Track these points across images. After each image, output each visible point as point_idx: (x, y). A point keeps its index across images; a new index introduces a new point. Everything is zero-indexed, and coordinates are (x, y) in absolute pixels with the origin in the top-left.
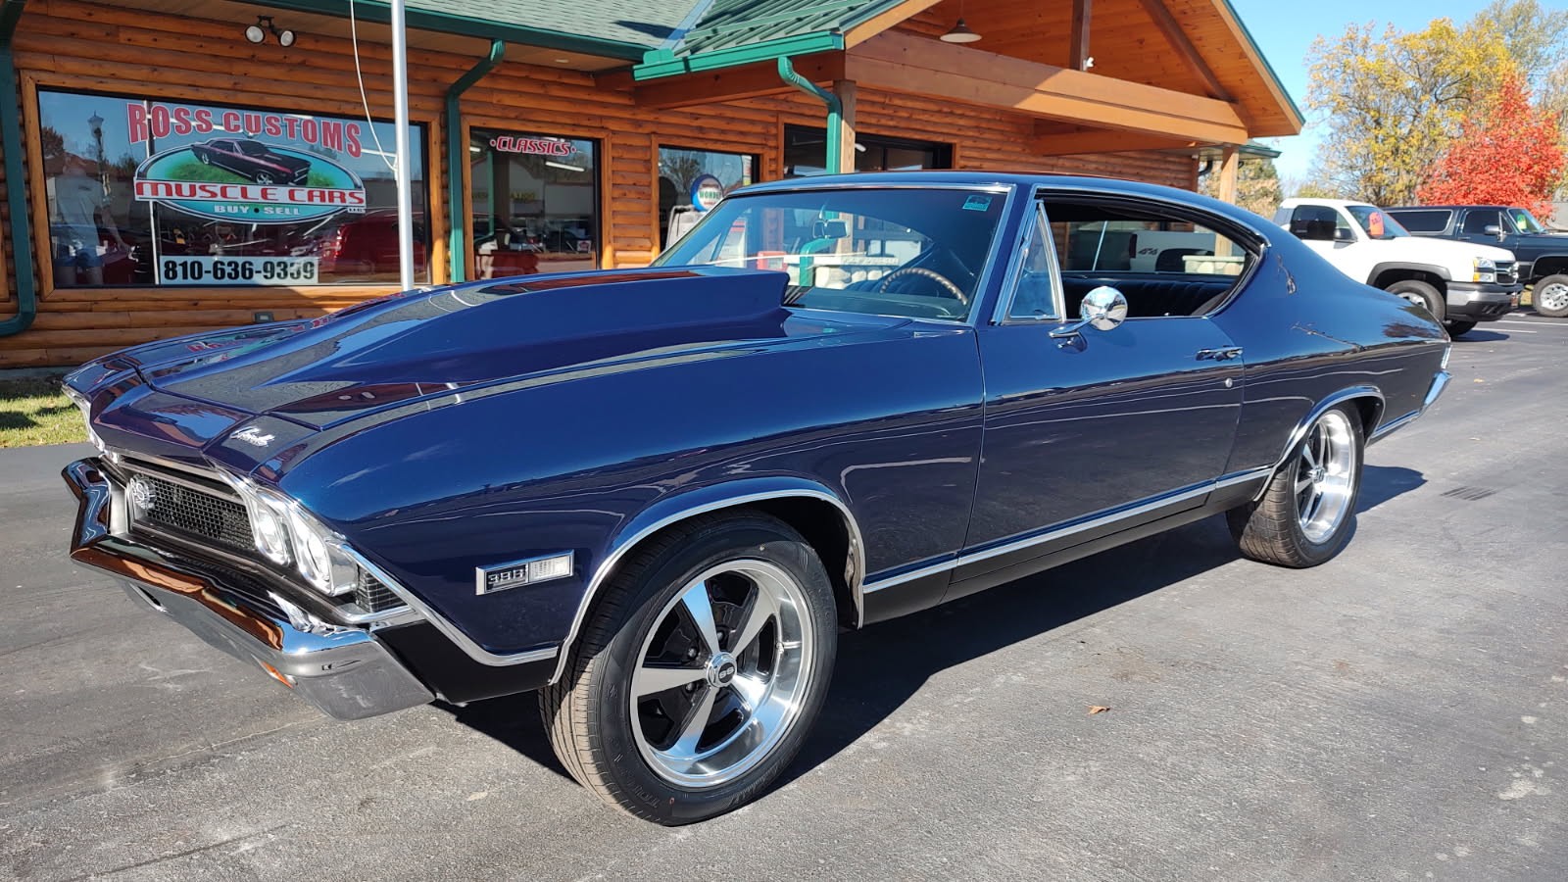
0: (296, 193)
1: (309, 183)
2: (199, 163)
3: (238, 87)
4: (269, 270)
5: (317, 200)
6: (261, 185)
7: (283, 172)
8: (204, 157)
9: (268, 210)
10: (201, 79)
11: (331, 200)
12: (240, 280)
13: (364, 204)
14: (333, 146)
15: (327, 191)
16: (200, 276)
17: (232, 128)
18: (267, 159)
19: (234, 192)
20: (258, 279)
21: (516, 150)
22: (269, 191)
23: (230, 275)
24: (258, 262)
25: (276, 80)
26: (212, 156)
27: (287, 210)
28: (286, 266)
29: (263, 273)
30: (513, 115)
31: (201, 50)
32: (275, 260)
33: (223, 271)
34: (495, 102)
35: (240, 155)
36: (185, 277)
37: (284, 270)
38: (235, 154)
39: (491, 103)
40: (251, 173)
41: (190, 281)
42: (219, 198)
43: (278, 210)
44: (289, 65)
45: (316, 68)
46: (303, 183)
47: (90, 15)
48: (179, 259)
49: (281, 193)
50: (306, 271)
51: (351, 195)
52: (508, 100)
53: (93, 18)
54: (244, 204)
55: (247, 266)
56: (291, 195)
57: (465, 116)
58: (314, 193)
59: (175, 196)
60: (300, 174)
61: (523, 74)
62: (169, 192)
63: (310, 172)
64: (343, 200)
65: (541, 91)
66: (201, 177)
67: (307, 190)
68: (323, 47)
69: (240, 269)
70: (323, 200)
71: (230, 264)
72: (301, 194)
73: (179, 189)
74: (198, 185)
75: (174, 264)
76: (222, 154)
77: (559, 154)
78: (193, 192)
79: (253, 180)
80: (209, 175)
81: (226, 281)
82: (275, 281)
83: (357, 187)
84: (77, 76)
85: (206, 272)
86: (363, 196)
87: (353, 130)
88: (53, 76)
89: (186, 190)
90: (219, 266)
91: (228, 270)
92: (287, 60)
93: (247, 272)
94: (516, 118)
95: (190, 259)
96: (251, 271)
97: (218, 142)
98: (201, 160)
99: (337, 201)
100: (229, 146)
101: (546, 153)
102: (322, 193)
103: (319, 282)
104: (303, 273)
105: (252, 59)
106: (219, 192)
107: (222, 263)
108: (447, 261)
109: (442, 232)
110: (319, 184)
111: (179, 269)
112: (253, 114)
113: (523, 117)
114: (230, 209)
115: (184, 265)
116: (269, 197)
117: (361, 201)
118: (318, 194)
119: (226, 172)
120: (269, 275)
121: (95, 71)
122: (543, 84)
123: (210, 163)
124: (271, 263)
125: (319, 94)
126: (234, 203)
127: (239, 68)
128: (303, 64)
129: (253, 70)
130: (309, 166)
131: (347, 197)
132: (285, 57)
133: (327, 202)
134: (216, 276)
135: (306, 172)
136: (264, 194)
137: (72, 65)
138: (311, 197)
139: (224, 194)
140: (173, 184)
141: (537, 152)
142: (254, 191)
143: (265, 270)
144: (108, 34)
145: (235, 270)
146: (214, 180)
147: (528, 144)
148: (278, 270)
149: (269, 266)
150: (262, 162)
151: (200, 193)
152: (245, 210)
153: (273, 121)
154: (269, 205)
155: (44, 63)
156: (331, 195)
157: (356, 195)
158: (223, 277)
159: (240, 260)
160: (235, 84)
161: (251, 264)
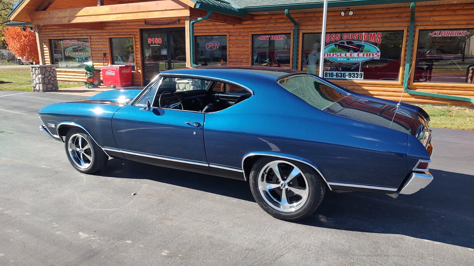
0: (359, 54)
1: (363, 52)
2: (336, 48)
3: (346, 27)
4: (350, 75)
5: (365, 56)
6: (350, 52)
7: (357, 49)
8: (337, 46)
9: (351, 59)
10: (337, 26)
11: (369, 56)
12: (342, 78)
13: (380, 57)
14: (372, 40)
15: (368, 53)
16: (333, 76)
17: (345, 38)
18: (353, 46)
19: (343, 55)
20: (347, 78)
21: (440, 36)
22: (352, 54)
23: (340, 76)
24: (347, 73)
25: (357, 24)
26: (339, 46)
27: (356, 59)
28: (354, 74)
29: (348, 76)
30: (438, 24)
31: (338, 19)
32: (352, 73)
33: (338, 75)
34: (431, 20)
35: (346, 45)
36: (329, 77)
37: (354, 75)
38: (345, 45)
39: (430, 21)
40: (348, 49)
41: (330, 78)
42: (339, 56)
43: (354, 59)
44: (361, 19)
45: (368, 19)
46: (362, 51)
47: (314, 15)
48: (328, 72)
49: (355, 55)
50: (360, 76)
51: (376, 54)
52: (437, 19)
53: (315, 16)
54: (345, 58)
55: (344, 74)
56: (358, 55)
57: (417, 27)
58: (365, 54)
59: (329, 56)
60: (361, 49)
61: (445, 9)
62: (328, 56)
63: (364, 48)
64: (373, 56)
65: (453, 13)
66: (335, 51)
67: (363, 53)
68: (372, 12)
69: (342, 75)
70: (367, 56)
71: (340, 73)
72: (361, 55)
73: (330, 54)
74: (334, 53)
75: (327, 73)
76: (341, 45)
77: (460, 35)
78: (333, 56)
79: (348, 52)
80: (338, 51)
81: (339, 78)
82: (352, 78)
83: (378, 52)
84: (310, 30)
85: (335, 75)
86: (379, 54)
87: (379, 35)
88: (305, 30)
89: (332, 55)
90: (337, 74)
91: (340, 75)
92: (360, 18)
93: (344, 76)
94: (440, 25)
95: (331, 72)
96: (345, 75)
97: (341, 42)
98: (336, 47)
99: (371, 56)
100: (343, 43)
101: (454, 36)
102: (367, 54)
103: (364, 79)
104: (359, 76)
105: (351, 19)
106: (339, 55)
107: (338, 73)
108: (403, 74)
109: (403, 65)
110: (366, 51)
111: (328, 74)
112: (351, 34)
113: (443, 24)
114: (341, 59)
115: (329, 73)
116: (352, 56)
117: (379, 56)
118: (366, 54)
119: (342, 50)
120: (350, 77)
121: (314, 28)
122: (455, 10)
123: (338, 48)
124: (351, 74)
125: (368, 26)
126: (342, 58)
127: (347, 22)
128: (365, 18)
129: (351, 22)
130: (364, 47)
131: (375, 55)
132: (360, 17)
133: (368, 57)
134: (336, 76)
135: (363, 48)
136: (351, 55)
137: (309, 27)
138: (363, 56)
139: (340, 55)
140: (329, 53)
141: (449, 36)
142: (348, 54)
143: (349, 75)
144: (317, 19)
145: (341, 75)
146: (339, 52)
147: (446, 33)
148: (352, 75)
149: (350, 74)
150: (351, 46)
151: (335, 55)
152: (345, 59)
153: (356, 35)
154: (351, 58)
155: (304, 28)
156: (370, 54)
157: (377, 54)
158: (338, 77)
159: (343, 72)
160: (345, 26)
161: (345, 74)
